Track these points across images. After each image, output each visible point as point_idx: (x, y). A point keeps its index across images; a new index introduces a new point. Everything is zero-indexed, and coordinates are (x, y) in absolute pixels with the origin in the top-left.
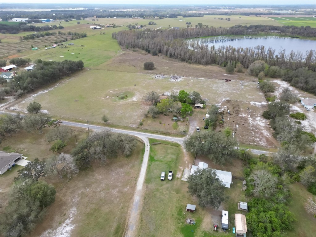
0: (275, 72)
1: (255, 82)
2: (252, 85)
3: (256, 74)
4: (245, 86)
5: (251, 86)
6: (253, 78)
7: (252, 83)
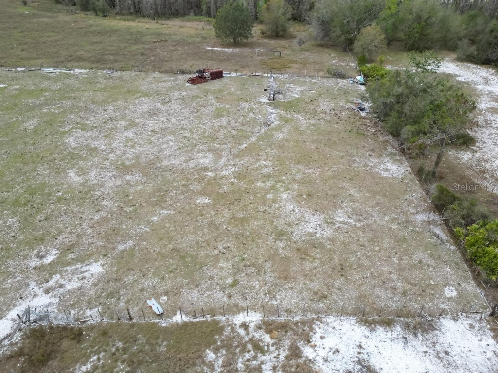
0: (428, 23)
1: (343, 77)
2: (331, 95)
3: (343, 38)
4: (290, 106)
5: (325, 105)
6: (333, 59)
7: (330, 82)
